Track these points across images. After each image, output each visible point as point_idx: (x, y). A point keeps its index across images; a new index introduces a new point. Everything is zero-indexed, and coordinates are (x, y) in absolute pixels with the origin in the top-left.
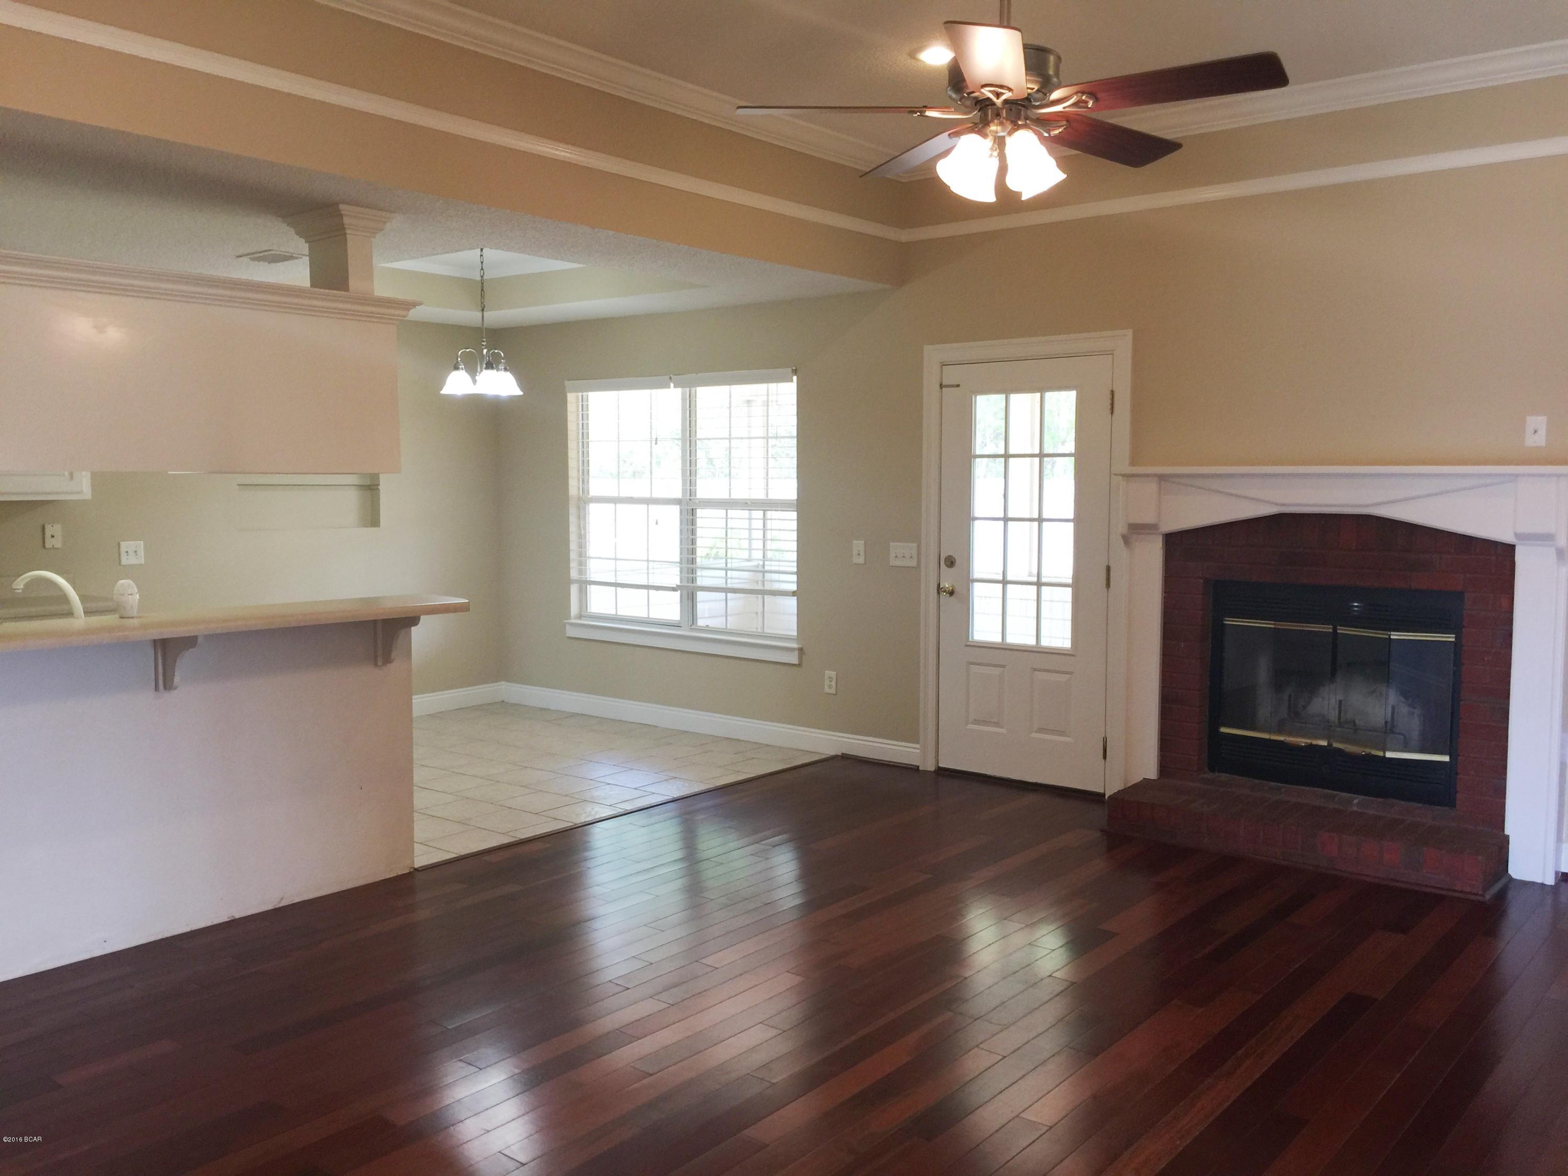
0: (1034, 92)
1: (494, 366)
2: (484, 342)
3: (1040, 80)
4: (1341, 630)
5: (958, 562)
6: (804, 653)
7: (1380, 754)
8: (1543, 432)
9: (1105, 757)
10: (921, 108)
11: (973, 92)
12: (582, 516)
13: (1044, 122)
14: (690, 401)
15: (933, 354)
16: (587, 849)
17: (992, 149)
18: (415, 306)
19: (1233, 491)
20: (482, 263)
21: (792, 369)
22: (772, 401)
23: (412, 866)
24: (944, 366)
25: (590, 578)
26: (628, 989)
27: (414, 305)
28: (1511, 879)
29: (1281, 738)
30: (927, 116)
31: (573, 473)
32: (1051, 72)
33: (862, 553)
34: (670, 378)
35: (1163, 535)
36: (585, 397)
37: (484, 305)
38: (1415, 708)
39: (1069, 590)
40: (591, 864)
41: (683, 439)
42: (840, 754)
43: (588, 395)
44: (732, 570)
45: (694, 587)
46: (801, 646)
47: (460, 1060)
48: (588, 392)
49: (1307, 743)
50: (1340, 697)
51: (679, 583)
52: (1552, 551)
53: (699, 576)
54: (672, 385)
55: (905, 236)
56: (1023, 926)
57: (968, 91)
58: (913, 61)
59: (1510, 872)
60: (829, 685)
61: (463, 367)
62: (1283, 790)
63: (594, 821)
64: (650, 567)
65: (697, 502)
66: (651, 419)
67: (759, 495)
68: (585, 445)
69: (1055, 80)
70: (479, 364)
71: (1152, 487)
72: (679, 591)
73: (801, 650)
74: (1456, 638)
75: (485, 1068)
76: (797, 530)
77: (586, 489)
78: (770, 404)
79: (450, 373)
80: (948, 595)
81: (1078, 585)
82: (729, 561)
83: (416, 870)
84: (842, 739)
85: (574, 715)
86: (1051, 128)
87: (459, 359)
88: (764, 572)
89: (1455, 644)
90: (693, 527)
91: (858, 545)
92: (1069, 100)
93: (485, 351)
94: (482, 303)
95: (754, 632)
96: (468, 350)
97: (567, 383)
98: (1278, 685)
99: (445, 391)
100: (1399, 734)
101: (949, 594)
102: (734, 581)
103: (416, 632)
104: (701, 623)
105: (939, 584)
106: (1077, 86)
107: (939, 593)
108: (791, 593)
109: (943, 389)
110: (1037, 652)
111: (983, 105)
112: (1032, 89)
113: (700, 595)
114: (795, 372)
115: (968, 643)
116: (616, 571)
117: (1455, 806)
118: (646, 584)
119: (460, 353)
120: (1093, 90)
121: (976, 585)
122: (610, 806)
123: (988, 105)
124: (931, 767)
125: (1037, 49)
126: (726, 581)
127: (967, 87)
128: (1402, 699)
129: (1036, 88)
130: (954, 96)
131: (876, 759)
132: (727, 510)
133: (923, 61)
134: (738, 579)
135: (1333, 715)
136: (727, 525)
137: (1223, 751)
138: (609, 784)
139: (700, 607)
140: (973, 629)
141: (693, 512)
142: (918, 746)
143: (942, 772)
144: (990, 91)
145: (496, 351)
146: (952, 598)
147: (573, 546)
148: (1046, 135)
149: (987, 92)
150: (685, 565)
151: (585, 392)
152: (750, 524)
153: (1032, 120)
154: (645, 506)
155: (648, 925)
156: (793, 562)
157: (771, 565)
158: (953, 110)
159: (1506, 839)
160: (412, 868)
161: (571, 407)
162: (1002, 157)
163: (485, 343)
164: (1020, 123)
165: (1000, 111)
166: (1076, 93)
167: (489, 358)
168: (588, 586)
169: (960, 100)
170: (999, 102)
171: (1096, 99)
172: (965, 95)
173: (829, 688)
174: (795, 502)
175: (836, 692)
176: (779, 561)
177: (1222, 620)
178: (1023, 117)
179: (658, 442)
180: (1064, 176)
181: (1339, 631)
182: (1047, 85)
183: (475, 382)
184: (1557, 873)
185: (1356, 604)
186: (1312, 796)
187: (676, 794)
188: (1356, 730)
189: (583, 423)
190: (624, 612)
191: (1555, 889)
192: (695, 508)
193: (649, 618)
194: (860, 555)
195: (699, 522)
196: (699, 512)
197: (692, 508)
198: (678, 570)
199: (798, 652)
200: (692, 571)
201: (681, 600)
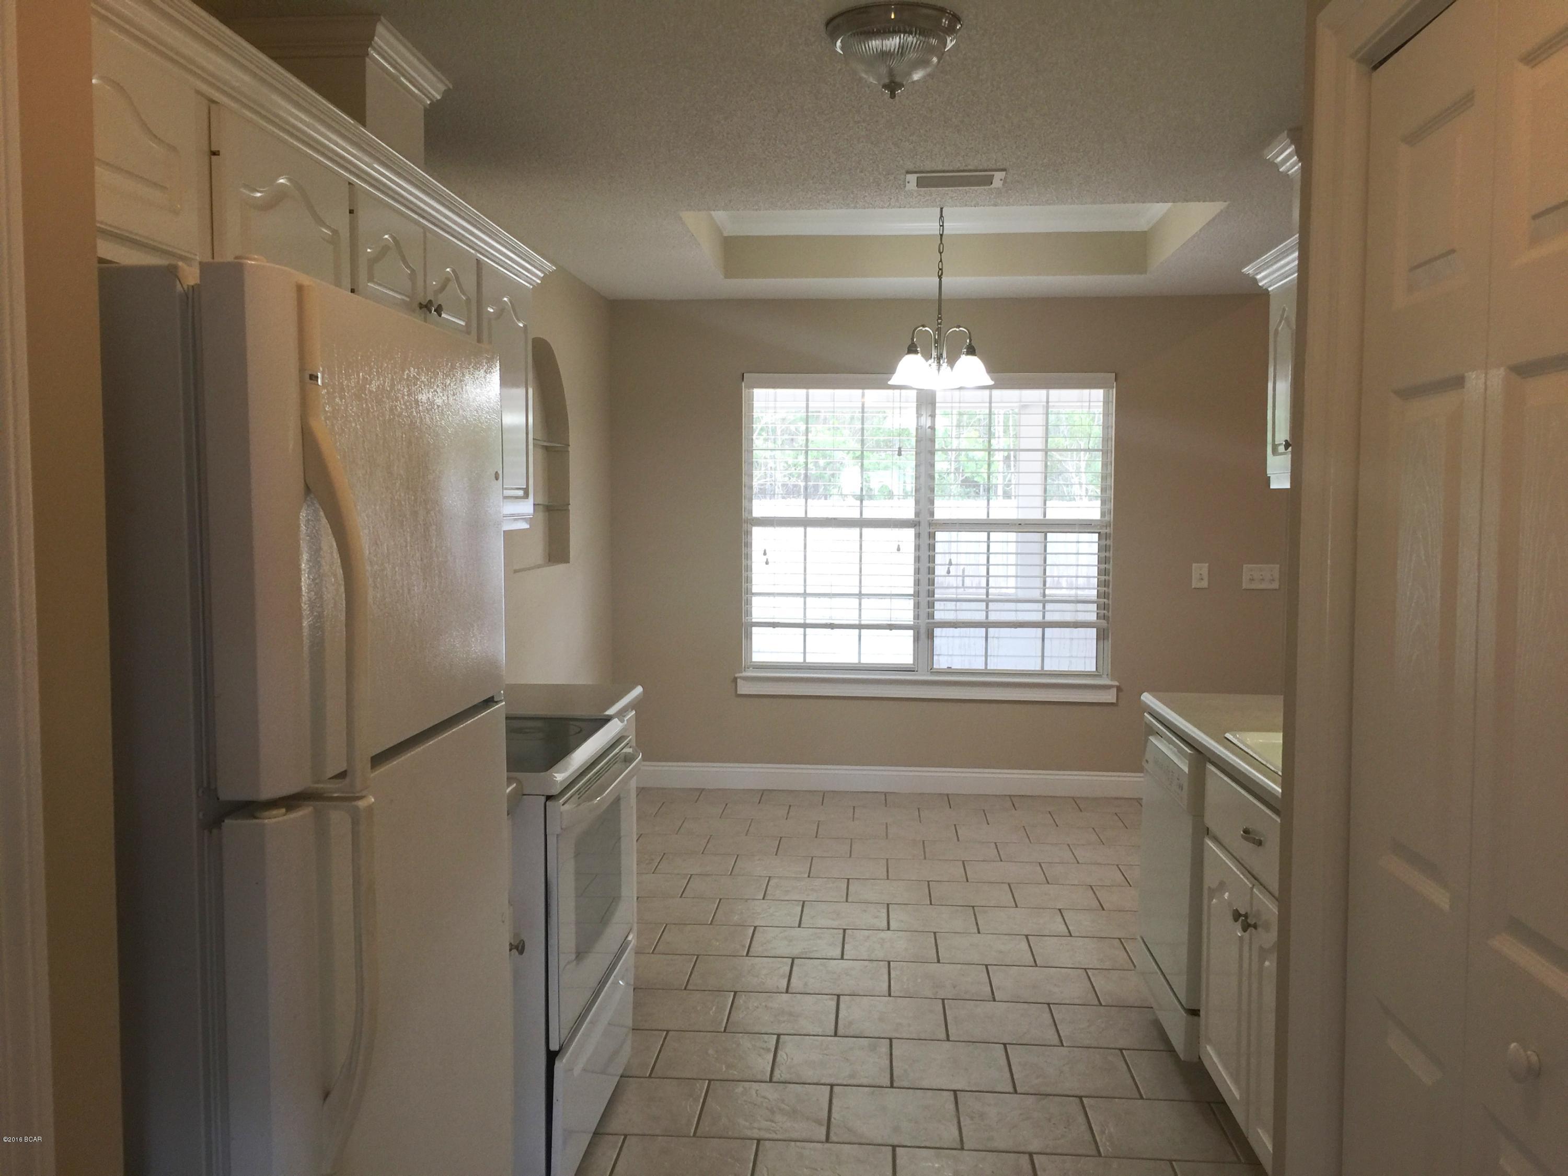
6: (1121, 690)
12: (747, 544)
14: (928, 405)
25: (758, 619)
33: (1206, 577)
44: (996, 601)
45: (932, 623)
46: (1117, 683)
51: (911, 620)
53: (939, 610)
64: (863, 603)
65: (935, 523)
72: (911, 629)
73: (1117, 688)
77: (749, 508)
82: (991, 591)
90: (932, 553)
91: (1200, 568)
95: (1031, 670)
102: (1000, 613)
104: (940, 664)
108: (1087, 624)
113: (940, 633)
116: (804, 609)
118: (858, 623)
126: (987, 615)
136: (988, 550)
139: (938, 646)
141: (932, 536)
150: (923, 599)
157: (1056, 594)
192: (934, 530)
193: (860, 663)
194: (1202, 579)
195: (939, 547)
196: (940, 536)
197: (931, 530)
198: (910, 603)
199: (1115, 690)
200: (931, 605)
201: (917, 639)
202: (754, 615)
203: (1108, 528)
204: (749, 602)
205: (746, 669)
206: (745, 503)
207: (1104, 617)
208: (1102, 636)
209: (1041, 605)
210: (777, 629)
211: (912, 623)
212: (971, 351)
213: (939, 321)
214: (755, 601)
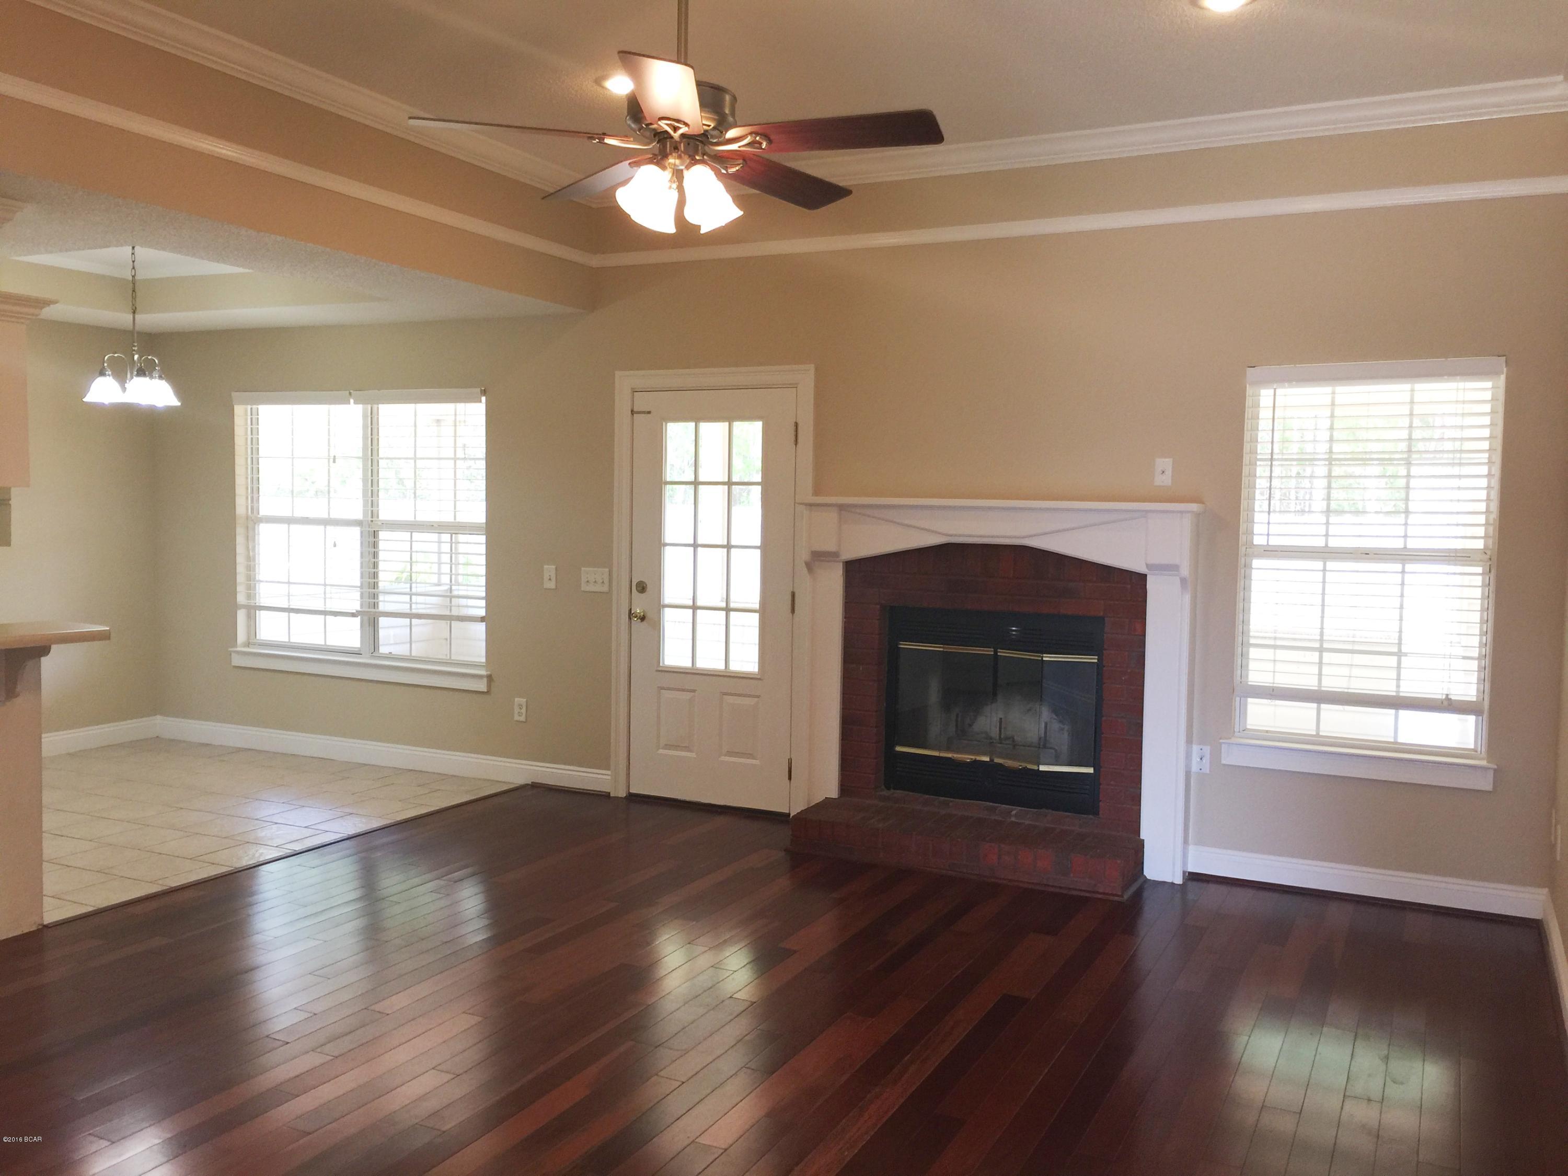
0: (711, 129)
1: (147, 373)
2: (135, 346)
3: (716, 117)
4: (1002, 653)
5: (649, 587)
6: (493, 680)
7: (1035, 767)
8: (1169, 472)
9: (790, 778)
10: (600, 135)
11: (651, 124)
12: (251, 537)
13: (720, 160)
14: (371, 418)
15: (625, 381)
16: (252, 894)
17: (670, 181)
18: (49, 305)
19: (906, 522)
20: (133, 262)
21: (481, 390)
22: (460, 422)
23: (40, 923)
24: (635, 393)
25: (260, 603)
26: (288, 1043)
27: (47, 303)
28: (1146, 880)
29: (950, 755)
30: (606, 144)
31: (240, 490)
32: (727, 111)
33: (554, 579)
34: (350, 394)
35: (843, 562)
36: (254, 411)
37: (136, 308)
38: (1064, 725)
39: (756, 616)
40: (256, 908)
41: (364, 458)
42: (530, 783)
43: (258, 409)
44: (416, 594)
45: (376, 612)
46: (489, 673)
47: (90, 1134)
48: (258, 405)
49: (972, 759)
50: (1001, 715)
51: (359, 608)
52: (1177, 580)
53: (381, 601)
54: (352, 401)
55: (596, 261)
56: (707, 949)
57: (647, 122)
58: (599, 89)
59: (1145, 873)
60: (519, 712)
61: (110, 373)
62: (951, 804)
63: (257, 864)
64: (327, 592)
65: (380, 523)
66: (329, 435)
67: (448, 518)
68: (255, 461)
69: (731, 119)
70: (129, 371)
71: (832, 517)
72: (359, 617)
73: (490, 678)
74: (1098, 659)
75: (119, 1141)
76: (486, 554)
77: (255, 507)
78: (458, 424)
80: (639, 620)
81: (765, 611)
82: (414, 585)
83: (46, 927)
84: (532, 768)
85: (239, 750)
86: (728, 166)
87: (106, 365)
88: (451, 597)
89: (1099, 665)
90: (376, 550)
91: (549, 570)
92: (743, 140)
93: (136, 357)
94: (133, 305)
95: (442, 659)
96: (116, 355)
97: (234, 394)
98: (947, 704)
99: (89, 398)
100: (1051, 748)
101: (641, 619)
102: (419, 606)
103: (46, 663)
104: (383, 650)
105: (631, 609)
106: (751, 127)
107: (630, 618)
108: (480, 619)
109: (635, 415)
110: (726, 676)
111: (661, 137)
112: (709, 126)
113: (383, 621)
114: (484, 392)
115: (660, 669)
116: (289, 596)
117: (1098, 814)
118: (323, 609)
119: (106, 358)
120: (766, 132)
121: (667, 610)
122: (277, 847)
123: (667, 138)
124: (622, 793)
125: (712, 87)
126: (411, 607)
127: (645, 117)
128: (1054, 716)
129: (712, 126)
130: (633, 126)
131: (567, 787)
132: (411, 532)
133: (609, 90)
134: (422, 605)
135: (994, 733)
136: (411, 548)
137: (898, 769)
138: (276, 823)
139: (382, 633)
140: (663, 654)
141: (375, 534)
142: (609, 772)
143: (634, 799)
144: (667, 125)
145: (150, 357)
146: (645, 622)
147: (241, 569)
148: (724, 171)
149: (664, 125)
150: (366, 590)
151: (255, 404)
152: (439, 547)
153: (709, 156)
154: (322, 527)
155: (314, 973)
156: (483, 586)
157: (459, 590)
158: (632, 139)
159: (1142, 843)
160: (41, 925)
161: (239, 421)
162: (681, 189)
163: (136, 348)
164: (698, 158)
165: (678, 145)
166: (751, 133)
167: (141, 365)
168: (257, 611)
169: (639, 130)
170: (676, 136)
171: (770, 141)
172: (644, 125)
173: (519, 715)
174: (484, 526)
175: (526, 719)
176: (467, 585)
177: (897, 644)
178: (700, 153)
179: (336, 460)
180: (741, 213)
181: (999, 654)
182: (722, 125)
183: (124, 389)
184: (1184, 873)
185: (1014, 629)
186: (976, 809)
187: (352, 831)
188: (1014, 746)
189: (252, 438)
190: (297, 639)
191: (1183, 887)
192: (380, 530)
193: (326, 645)
194: (551, 580)
195: (382, 545)
196: (384, 534)
197: (377, 530)
198: (356, 594)
199: (487, 680)
200: (374, 596)
201: (364, 625)
207: (491, 612)
208: (491, 631)
209: (448, 600)
211: (359, 611)
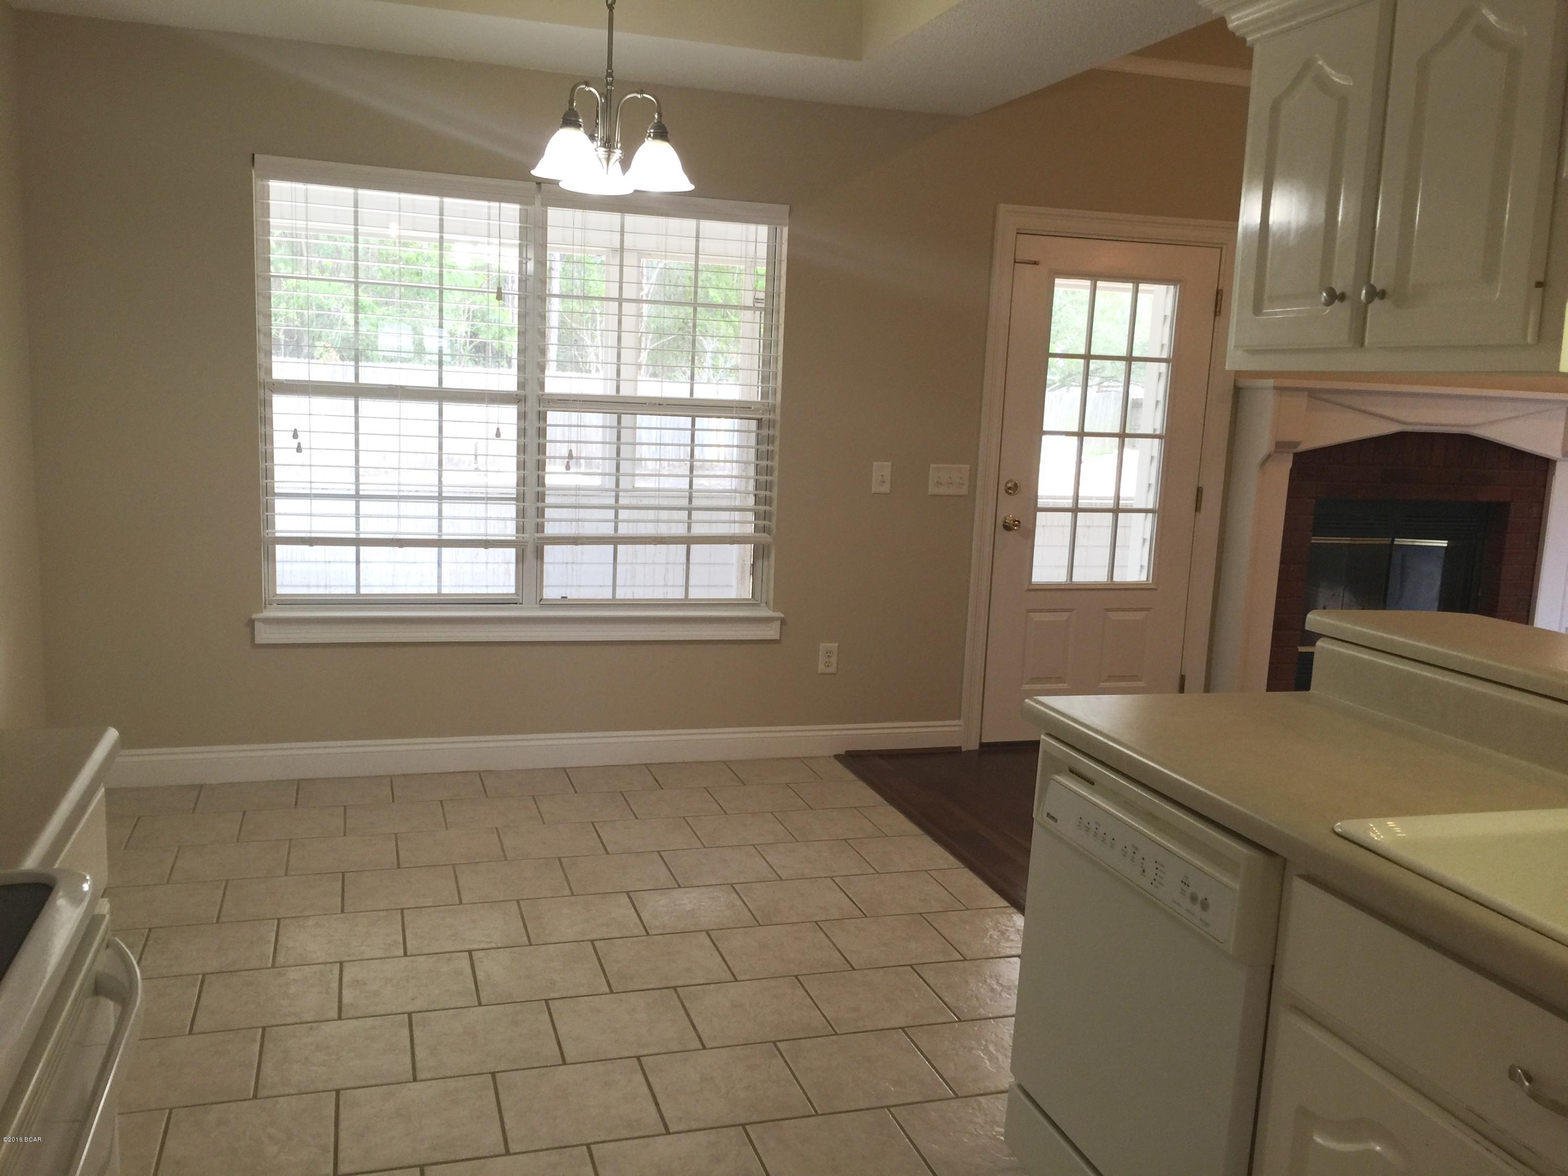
4: (1398, 542)
5: (1022, 487)
12: (264, 420)
15: (1009, 218)
24: (1020, 236)
25: (281, 533)
33: (889, 479)
35: (1295, 454)
39: (1151, 516)
44: (626, 507)
45: (543, 538)
51: (511, 534)
53: (551, 520)
60: (826, 662)
64: (443, 510)
65: (550, 399)
71: (1301, 402)
72: (511, 547)
77: (268, 366)
79: (553, 132)
81: (1162, 511)
88: (691, 510)
90: (541, 441)
91: (879, 467)
101: (1009, 528)
102: (632, 524)
104: (552, 593)
105: (997, 515)
107: (995, 527)
108: (743, 539)
109: (1017, 265)
110: (1113, 589)
113: (551, 551)
115: (1031, 587)
121: (1042, 515)
124: (975, 745)
126: (616, 527)
132: (618, 414)
134: (639, 522)
139: (550, 570)
140: (1033, 569)
141: (543, 416)
142: (959, 722)
143: (987, 749)
146: (1014, 532)
157: (704, 499)
168: (273, 547)
173: (826, 665)
174: (755, 405)
175: (838, 671)
192: (546, 409)
193: (439, 594)
194: (884, 482)
195: (551, 433)
196: (553, 417)
197: (541, 409)
198: (510, 510)
199: (779, 622)
200: (540, 513)
201: (520, 559)
202: (278, 527)
203: (772, 414)
204: (270, 507)
205: (267, 606)
206: (261, 357)
207: (765, 529)
208: (760, 553)
209: (685, 514)
210: (316, 548)
211: (514, 538)
212: (662, 134)
213: (609, 79)
214: (280, 505)
